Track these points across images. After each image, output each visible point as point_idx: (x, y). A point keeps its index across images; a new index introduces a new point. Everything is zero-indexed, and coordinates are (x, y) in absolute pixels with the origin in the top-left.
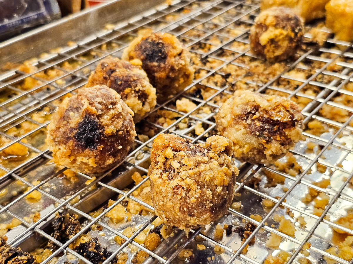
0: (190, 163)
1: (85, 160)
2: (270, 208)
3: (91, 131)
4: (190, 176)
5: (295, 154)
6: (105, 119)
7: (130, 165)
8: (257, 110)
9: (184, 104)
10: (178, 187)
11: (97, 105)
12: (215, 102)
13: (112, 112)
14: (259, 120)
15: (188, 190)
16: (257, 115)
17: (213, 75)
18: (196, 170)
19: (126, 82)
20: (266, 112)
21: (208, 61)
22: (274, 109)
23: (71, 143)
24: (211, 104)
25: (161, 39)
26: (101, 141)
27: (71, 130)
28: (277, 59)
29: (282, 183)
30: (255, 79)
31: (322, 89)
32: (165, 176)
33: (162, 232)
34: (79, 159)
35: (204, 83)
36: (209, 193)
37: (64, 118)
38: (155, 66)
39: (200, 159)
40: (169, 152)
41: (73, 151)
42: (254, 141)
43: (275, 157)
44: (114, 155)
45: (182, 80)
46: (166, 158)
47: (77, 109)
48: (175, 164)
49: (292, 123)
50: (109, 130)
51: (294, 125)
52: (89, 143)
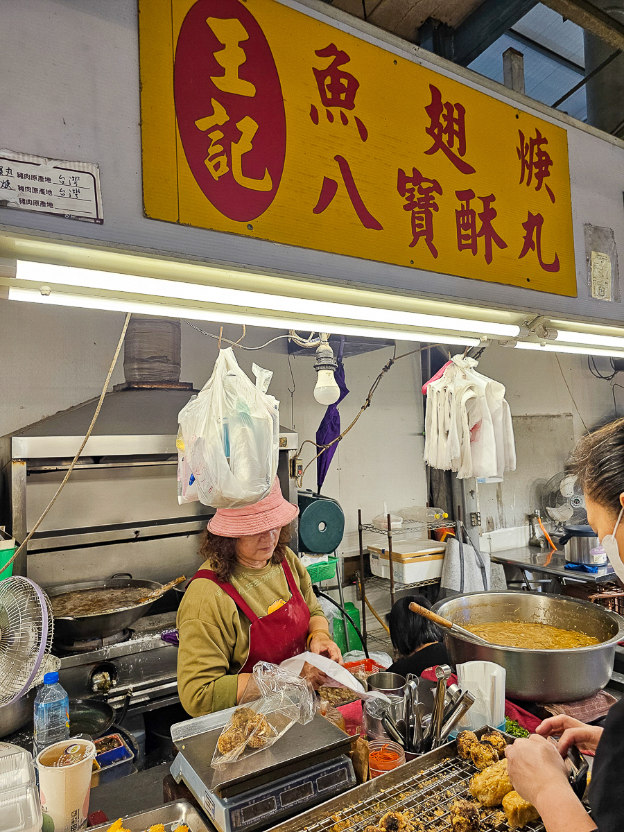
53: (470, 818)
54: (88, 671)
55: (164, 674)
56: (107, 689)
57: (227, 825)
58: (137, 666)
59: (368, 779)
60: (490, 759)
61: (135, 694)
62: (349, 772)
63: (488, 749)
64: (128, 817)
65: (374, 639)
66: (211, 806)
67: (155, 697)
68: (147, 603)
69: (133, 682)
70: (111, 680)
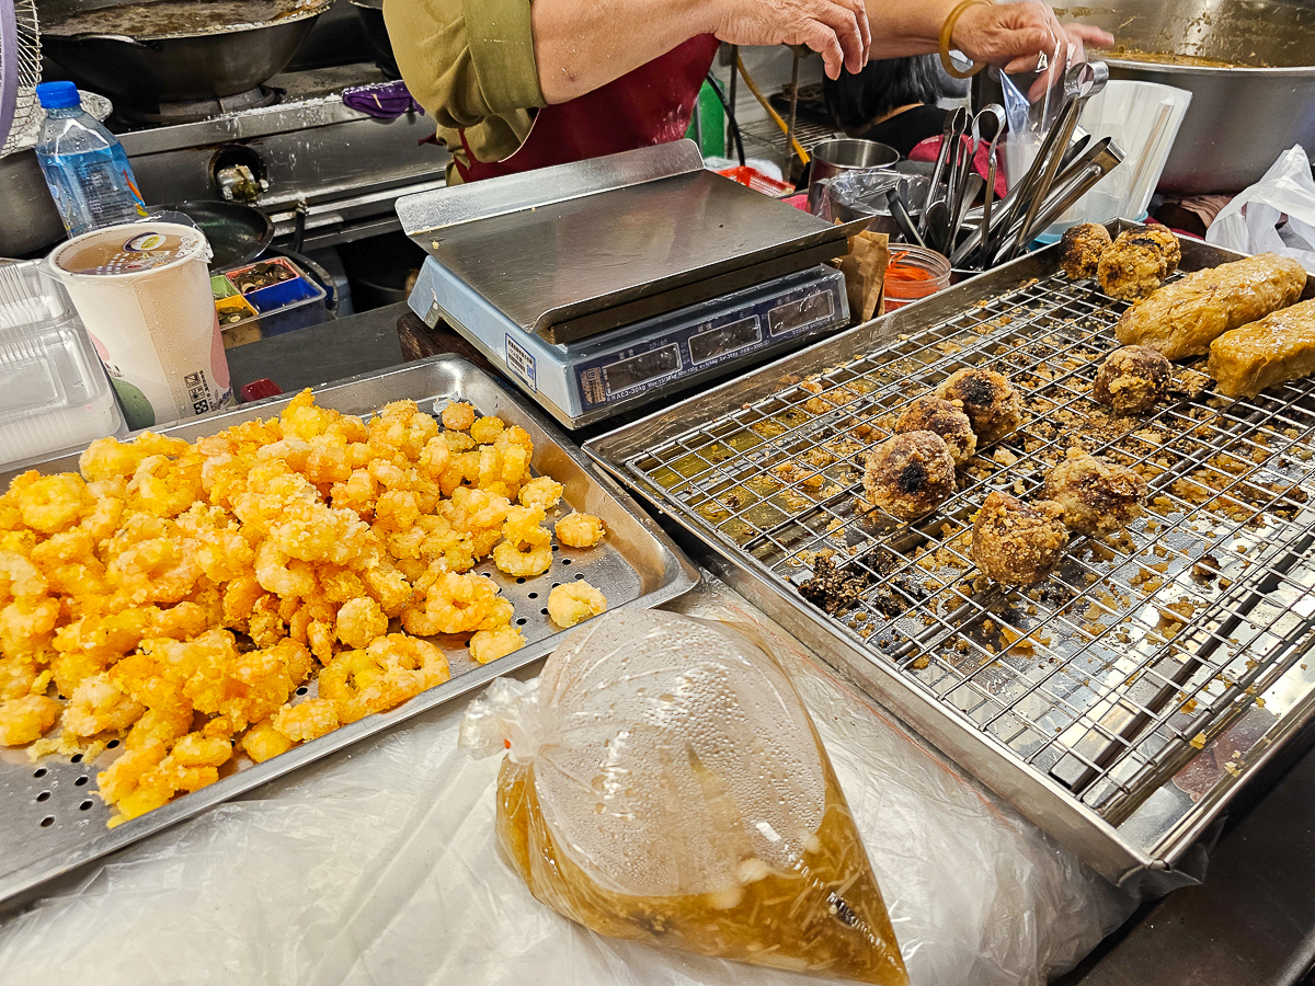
0: (1024, 523)
1: (904, 504)
2: (1092, 582)
3: (916, 476)
4: (1021, 536)
5: (1131, 531)
6: (931, 467)
7: (941, 515)
8: (1096, 479)
9: (1003, 454)
10: (1008, 543)
11: (924, 451)
12: (1041, 457)
13: (938, 460)
14: (1096, 489)
15: (1018, 548)
16: (1096, 484)
17: (1040, 421)
18: (1029, 530)
19: (947, 426)
20: (1106, 482)
21: (1034, 401)
22: (1116, 481)
23: (893, 485)
24: (1036, 458)
25: (989, 379)
26: (924, 488)
27: (896, 472)
28: (1128, 413)
29: (1111, 560)
30: (1095, 434)
31: (1181, 458)
32: (996, 532)
33: (974, 585)
34: (898, 502)
35: (1028, 430)
36: (1038, 553)
37: (890, 460)
38: (977, 409)
39: (1033, 521)
40: (1003, 510)
41: (893, 493)
42: (1087, 511)
43: (1108, 530)
44: (933, 503)
45: (1005, 428)
46: (998, 515)
47: (904, 453)
48: (1008, 522)
49: (1134, 499)
50: (934, 478)
51: (1135, 501)
52: (912, 488)
53: (1155, 380)
54: (205, 160)
55: (362, 175)
56: (252, 195)
57: (572, 400)
58: (304, 156)
59: (875, 315)
60: (1152, 275)
61: (312, 211)
62: (837, 298)
63: (1151, 254)
64: (326, 387)
65: (753, 140)
66: (525, 363)
67: (352, 218)
68: (294, 18)
69: (304, 188)
70: (257, 179)
